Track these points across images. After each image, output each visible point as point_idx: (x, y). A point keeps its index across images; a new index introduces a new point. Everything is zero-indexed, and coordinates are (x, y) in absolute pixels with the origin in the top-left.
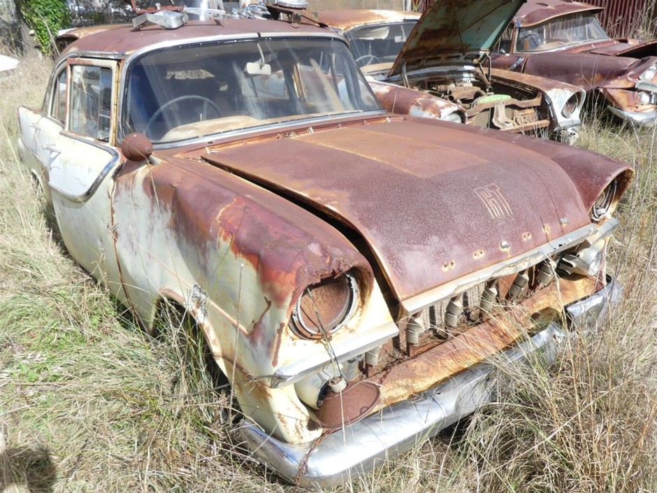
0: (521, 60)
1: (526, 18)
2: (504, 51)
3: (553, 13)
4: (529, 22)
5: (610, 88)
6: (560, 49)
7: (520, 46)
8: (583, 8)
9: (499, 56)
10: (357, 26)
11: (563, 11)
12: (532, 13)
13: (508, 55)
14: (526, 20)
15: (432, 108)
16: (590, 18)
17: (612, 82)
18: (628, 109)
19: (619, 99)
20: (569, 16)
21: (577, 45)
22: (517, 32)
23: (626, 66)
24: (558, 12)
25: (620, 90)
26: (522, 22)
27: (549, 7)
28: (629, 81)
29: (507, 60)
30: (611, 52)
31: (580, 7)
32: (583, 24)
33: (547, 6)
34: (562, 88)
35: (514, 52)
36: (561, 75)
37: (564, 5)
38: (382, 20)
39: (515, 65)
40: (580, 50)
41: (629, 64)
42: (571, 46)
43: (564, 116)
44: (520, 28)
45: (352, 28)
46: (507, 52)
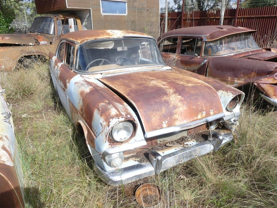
0: (206, 61)
1: (209, 36)
2: (196, 55)
3: (226, 33)
4: (211, 38)
5: (261, 83)
6: (230, 55)
7: (206, 52)
8: (245, 30)
9: (194, 57)
10: (89, 40)
11: (232, 32)
12: (213, 33)
13: (199, 57)
14: (209, 37)
15: (106, 115)
16: (249, 36)
17: (263, 79)
18: (274, 97)
19: (268, 90)
20: (236, 35)
21: (240, 52)
22: (204, 44)
23: (272, 68)
24: (229, 33)
25: (268, 85)
26: (207, 38)
27: (224, 30)
28: (275, 79)
29: (198, 60)
30: (261, 58)
31: (243, 30)
32: (245, 39)
33: (223, 29)
34: (226, 91)
35: (203, 56)
36: (230, 71)
37: (233, 29)
38: (107, 37)
39: (203, 64)
40: (242, 55)
41: (275, 67)
42: (236, 53)
43: (227, 110)
44: (206, 42)
45: (85, 41)
46: (199, 55)
